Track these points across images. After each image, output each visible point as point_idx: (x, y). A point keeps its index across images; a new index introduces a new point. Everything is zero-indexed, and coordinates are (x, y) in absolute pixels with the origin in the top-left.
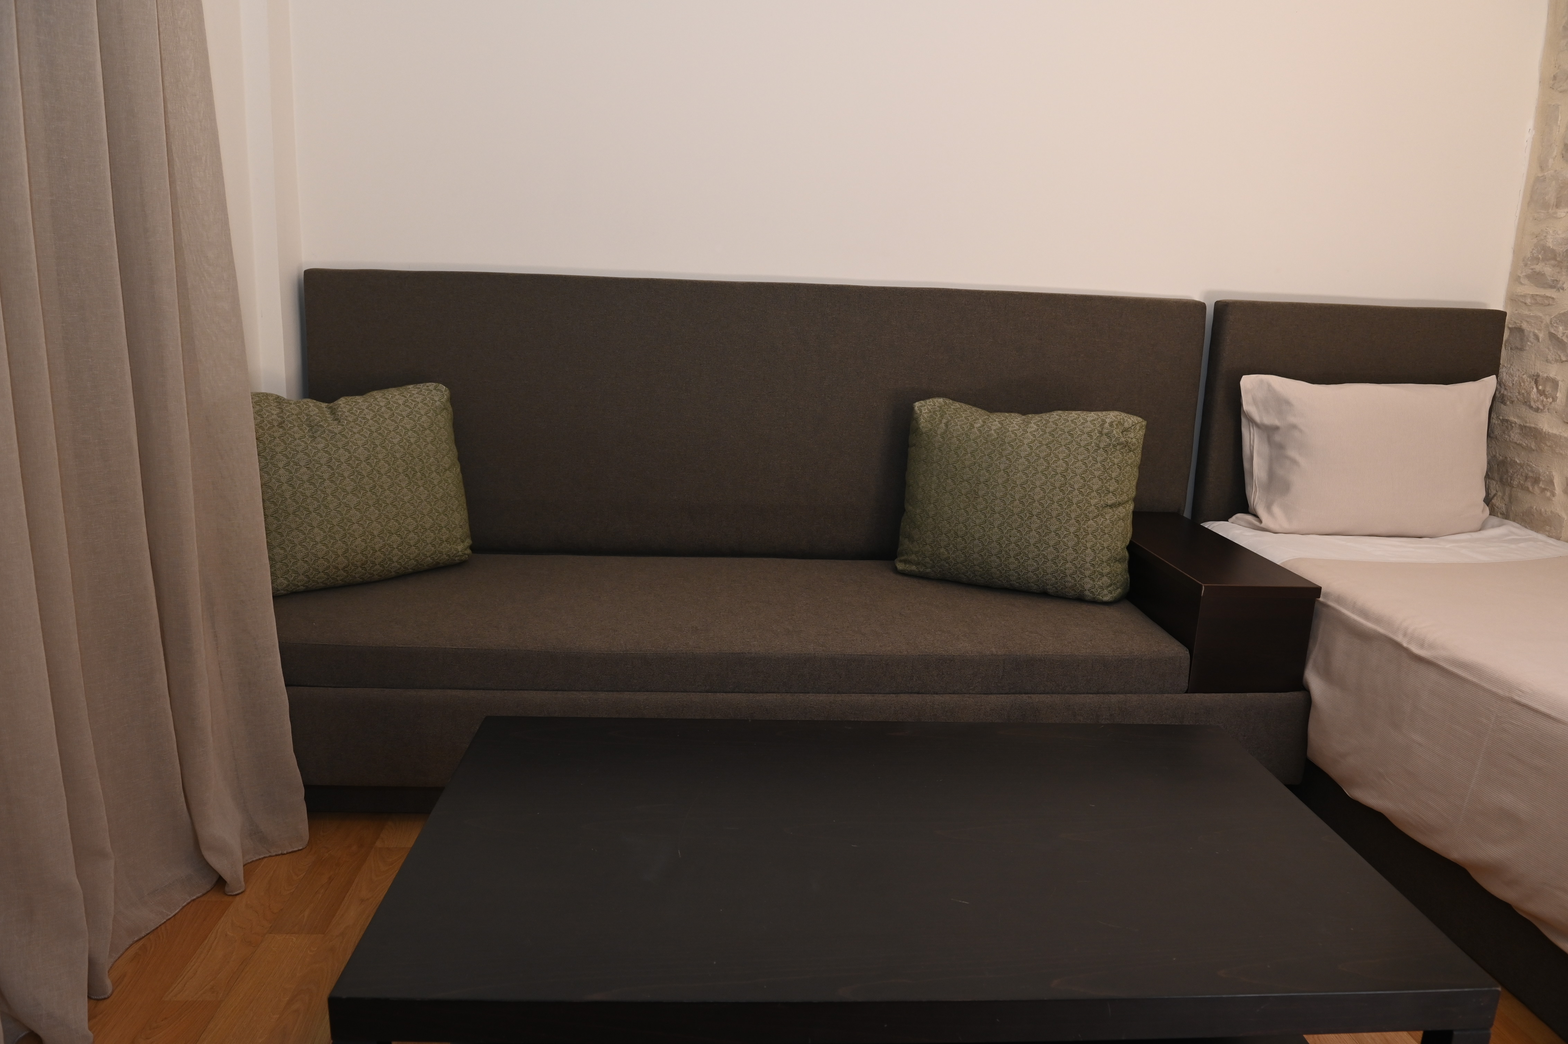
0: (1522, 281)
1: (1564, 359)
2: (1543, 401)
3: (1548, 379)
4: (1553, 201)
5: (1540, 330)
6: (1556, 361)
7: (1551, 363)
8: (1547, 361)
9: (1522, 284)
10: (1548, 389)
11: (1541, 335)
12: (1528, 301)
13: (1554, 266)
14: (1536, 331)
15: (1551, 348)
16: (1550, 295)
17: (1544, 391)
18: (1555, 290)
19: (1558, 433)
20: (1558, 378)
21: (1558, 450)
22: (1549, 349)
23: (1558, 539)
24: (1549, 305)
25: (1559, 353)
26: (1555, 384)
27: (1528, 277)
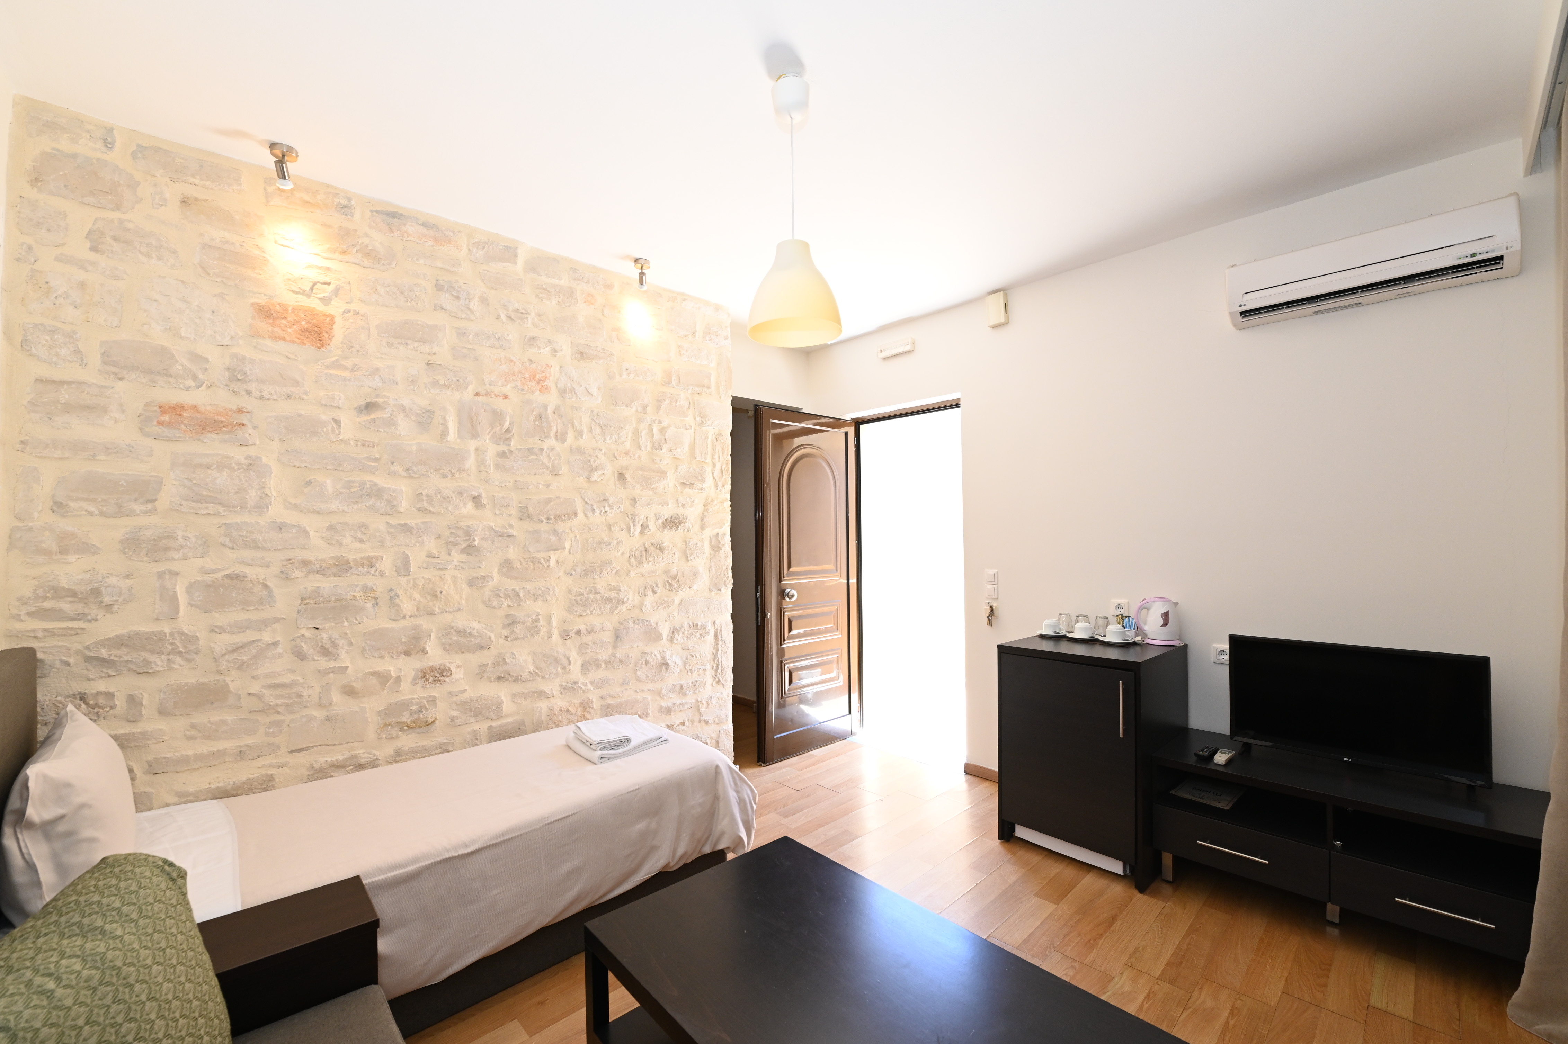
0: (23, 617)
1: (113, 674)
2: (97, 713)
3: (99, 693)
4: (55, 548)
5: (70, 657)
6: (102, 677)
7: (95, 681)
8: (89, 680)
9: (21, 620)
10: (101, 701)
11: (71, 661)
12: (40, 634)
13: (71, 602)
14: (64, 658)
15: (91, 668)
16: (77, 627)
17: (96, 704)
18: (82, 621)
19: (127, 732)
20: (112, 690)
21: (131, 745)
22: (87, 670)
23: (152, 809)
24: (77, 634)
25: (104, 670)
26: (110, 695)
27: (30, 614)
